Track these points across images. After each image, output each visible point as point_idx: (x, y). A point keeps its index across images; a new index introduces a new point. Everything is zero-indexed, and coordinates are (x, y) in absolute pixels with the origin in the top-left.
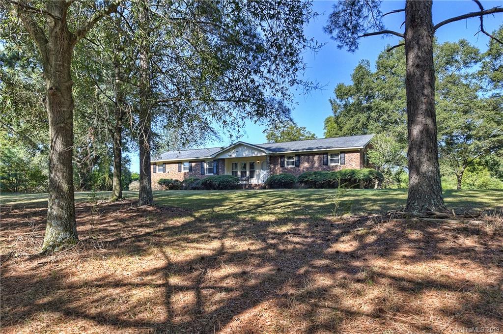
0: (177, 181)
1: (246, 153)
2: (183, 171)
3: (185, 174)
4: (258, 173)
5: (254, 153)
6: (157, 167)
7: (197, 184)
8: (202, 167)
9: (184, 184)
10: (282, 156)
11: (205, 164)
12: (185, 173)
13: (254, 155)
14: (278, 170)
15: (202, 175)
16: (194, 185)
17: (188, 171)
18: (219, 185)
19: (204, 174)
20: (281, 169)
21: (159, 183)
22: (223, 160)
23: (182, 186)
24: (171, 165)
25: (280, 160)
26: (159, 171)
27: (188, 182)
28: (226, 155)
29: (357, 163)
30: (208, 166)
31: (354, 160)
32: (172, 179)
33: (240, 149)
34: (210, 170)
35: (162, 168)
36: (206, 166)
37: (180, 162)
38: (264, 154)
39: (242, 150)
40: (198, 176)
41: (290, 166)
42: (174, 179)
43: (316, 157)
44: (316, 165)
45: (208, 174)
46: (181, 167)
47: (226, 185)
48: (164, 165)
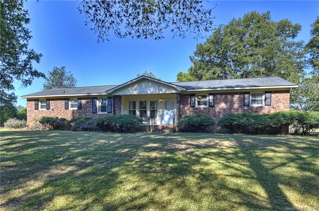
0: (64, 120)
1: (151, 90)
2: (71, 109)
3: (73, 112)
4: (161, 113)
5: (161, 90)
6: (40, 103)
7: (90, 124)
8: (94, 105)
9: (72, 124)
10: (193, 95)
11: (98, 102)
12: (74, 110)
13: (161, 92)
14: (188, 111)
15: (93, 113)
16: (85, 126)
17: (77, 109)
18: (121, 127)
19: (96, 113)
20: (191, 109)
21: (41, 122)
22: (120, 97)
23: (71, 126)
24: (56, 101)
25: (189, 99)
26: (41, 108)
27: (78, 121)
28: (126, 91)
29: (286, 105)
30: (100, 103)
31: (283, 101)
32: (57, 118)
33: (143, 85)
34: (103, 108)
35: (46, 104)
36: (98, 104)
37: (67, 99)
38: (174, 92)
39: (146, 86)
40: (89, 115)
41: (202, 107)
42: (60, 117)
43: (236, 97)
44: (236, 106)
45: (100, 113)
46: (68, 104)
47: (130, 128)
48: (48, 101)
